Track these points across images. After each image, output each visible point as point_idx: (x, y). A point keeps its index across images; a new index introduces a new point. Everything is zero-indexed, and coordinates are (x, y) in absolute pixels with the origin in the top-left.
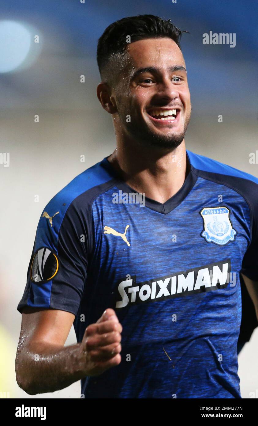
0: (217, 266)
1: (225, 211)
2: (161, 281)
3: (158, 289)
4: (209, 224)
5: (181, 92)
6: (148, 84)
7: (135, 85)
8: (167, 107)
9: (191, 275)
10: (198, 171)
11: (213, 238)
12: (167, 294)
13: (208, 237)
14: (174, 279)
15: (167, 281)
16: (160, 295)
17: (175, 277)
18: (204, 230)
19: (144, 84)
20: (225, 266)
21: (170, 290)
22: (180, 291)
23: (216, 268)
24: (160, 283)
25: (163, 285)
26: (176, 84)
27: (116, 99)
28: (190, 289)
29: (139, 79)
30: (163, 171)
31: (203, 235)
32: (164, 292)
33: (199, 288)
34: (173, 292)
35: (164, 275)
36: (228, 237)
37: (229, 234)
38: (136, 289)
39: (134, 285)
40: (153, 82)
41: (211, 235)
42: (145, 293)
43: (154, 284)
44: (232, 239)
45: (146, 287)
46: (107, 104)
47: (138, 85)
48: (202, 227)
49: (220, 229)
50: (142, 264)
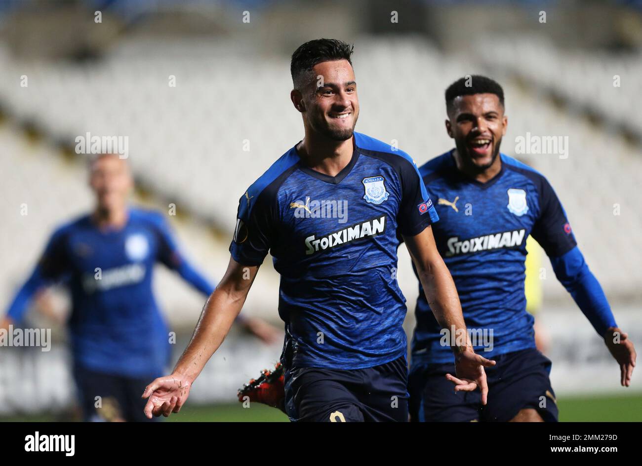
0: (376, 220)
1: (380, 179)
2: (336, 234)
3: (334, 240)
4: (368, 189)
5: (352, 100)
6: (329, 95)
7: (319, 96)
8: (343, 113)
9: (357, 227)
10: (361, 149)
11: (371, 200)
12: (340, 242)
13: (368, 199)
14: (345, 231)
15: (340, 233)
16: (335, 244)
17: (346, 230)
18: (365, 194)
19: (326, 95)
20: (383, 219)
21: (342, 240)
22: (350, 239)
23: (375, 222)
24: (335, 235)
25: (337, 236)
26: (349, 94)
27: (305, 103)
28: (357, 237)
29: (323, 91)
30: (338, 155)
31: (364, 198)
32: (338, 241)
33: (363, 236)
34: (345, 241)
35: (337, 229)
36: (383, 198)
37: (383, 195)
38: (318, 241)
39: (316, 239)
40: (333, 93)
41: (370, 197)
42: (324, 243)
43: (330, 237)
44: (386, 199)
45: (325, 239)
46: (298, 106)
47: (321, 95)
48: (363, 192)
49: (377, 193)
50: (320, 223)
